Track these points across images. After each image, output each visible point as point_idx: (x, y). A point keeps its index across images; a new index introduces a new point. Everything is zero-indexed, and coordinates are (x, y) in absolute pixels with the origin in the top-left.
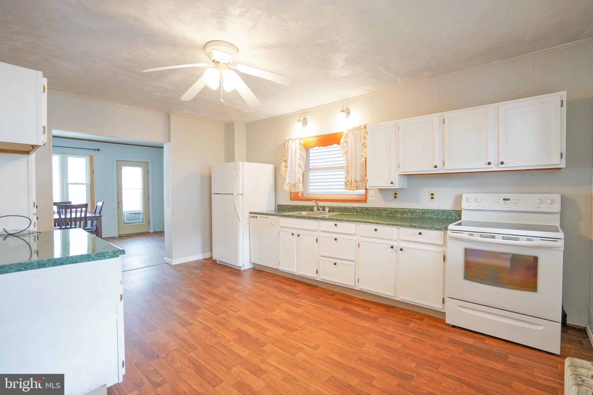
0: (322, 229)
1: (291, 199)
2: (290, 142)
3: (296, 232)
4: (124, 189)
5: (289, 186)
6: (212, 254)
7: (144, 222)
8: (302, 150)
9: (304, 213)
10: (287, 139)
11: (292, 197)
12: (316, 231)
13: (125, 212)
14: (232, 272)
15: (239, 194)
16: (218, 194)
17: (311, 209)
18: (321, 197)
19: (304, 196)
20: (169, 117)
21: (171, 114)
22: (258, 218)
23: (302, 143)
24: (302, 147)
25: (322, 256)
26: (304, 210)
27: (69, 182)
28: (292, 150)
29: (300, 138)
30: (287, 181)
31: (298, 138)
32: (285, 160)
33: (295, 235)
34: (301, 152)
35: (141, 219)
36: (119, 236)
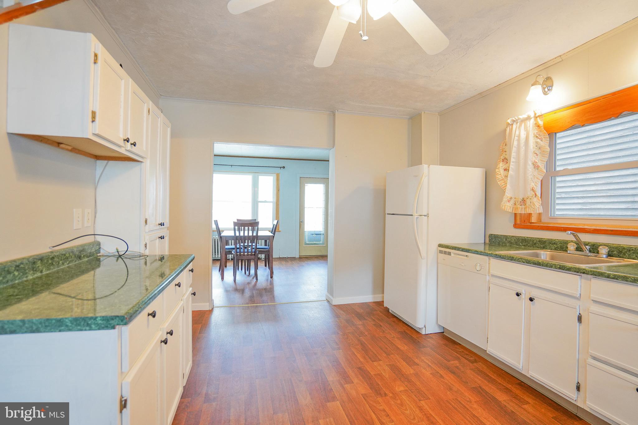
0: (594, 296)
1: (516, 226)
2: (514, 126)
3: (526, 292)
4: (306, 208)
5: (512, 202)
6: (383, 297)
7: (325, 244)
8: (540, 137)
9: (545, 255)
10: (509, 121)
11: (518, 222)
12: (578, 299)
13: (307, 232)
14: (407, 334)
15: (421, 215)
16: (394, 214)
17: (562, 247)
18: (584, 225)
19: (542, 221)
20: (334, 115)
21: (336, 111)
22: (452, 255)
23: (541, 123)
24: (541, 131)
25: (595, 358)
26: (544, 248)
27: (259, 200)
28: (519, 140)
29: (537, 115)
30: (509, 193)
31: (532, 115)
32: (505, 159)
33: (523, 296)
34: (539, 140)
35: (322, 240)
36: (300, 257)
